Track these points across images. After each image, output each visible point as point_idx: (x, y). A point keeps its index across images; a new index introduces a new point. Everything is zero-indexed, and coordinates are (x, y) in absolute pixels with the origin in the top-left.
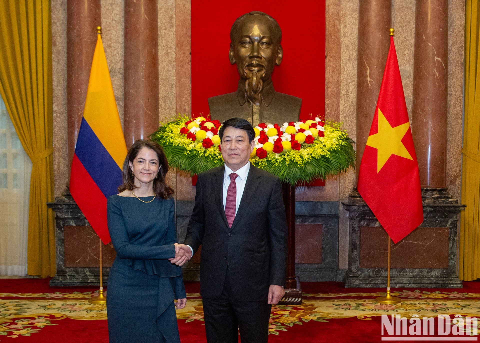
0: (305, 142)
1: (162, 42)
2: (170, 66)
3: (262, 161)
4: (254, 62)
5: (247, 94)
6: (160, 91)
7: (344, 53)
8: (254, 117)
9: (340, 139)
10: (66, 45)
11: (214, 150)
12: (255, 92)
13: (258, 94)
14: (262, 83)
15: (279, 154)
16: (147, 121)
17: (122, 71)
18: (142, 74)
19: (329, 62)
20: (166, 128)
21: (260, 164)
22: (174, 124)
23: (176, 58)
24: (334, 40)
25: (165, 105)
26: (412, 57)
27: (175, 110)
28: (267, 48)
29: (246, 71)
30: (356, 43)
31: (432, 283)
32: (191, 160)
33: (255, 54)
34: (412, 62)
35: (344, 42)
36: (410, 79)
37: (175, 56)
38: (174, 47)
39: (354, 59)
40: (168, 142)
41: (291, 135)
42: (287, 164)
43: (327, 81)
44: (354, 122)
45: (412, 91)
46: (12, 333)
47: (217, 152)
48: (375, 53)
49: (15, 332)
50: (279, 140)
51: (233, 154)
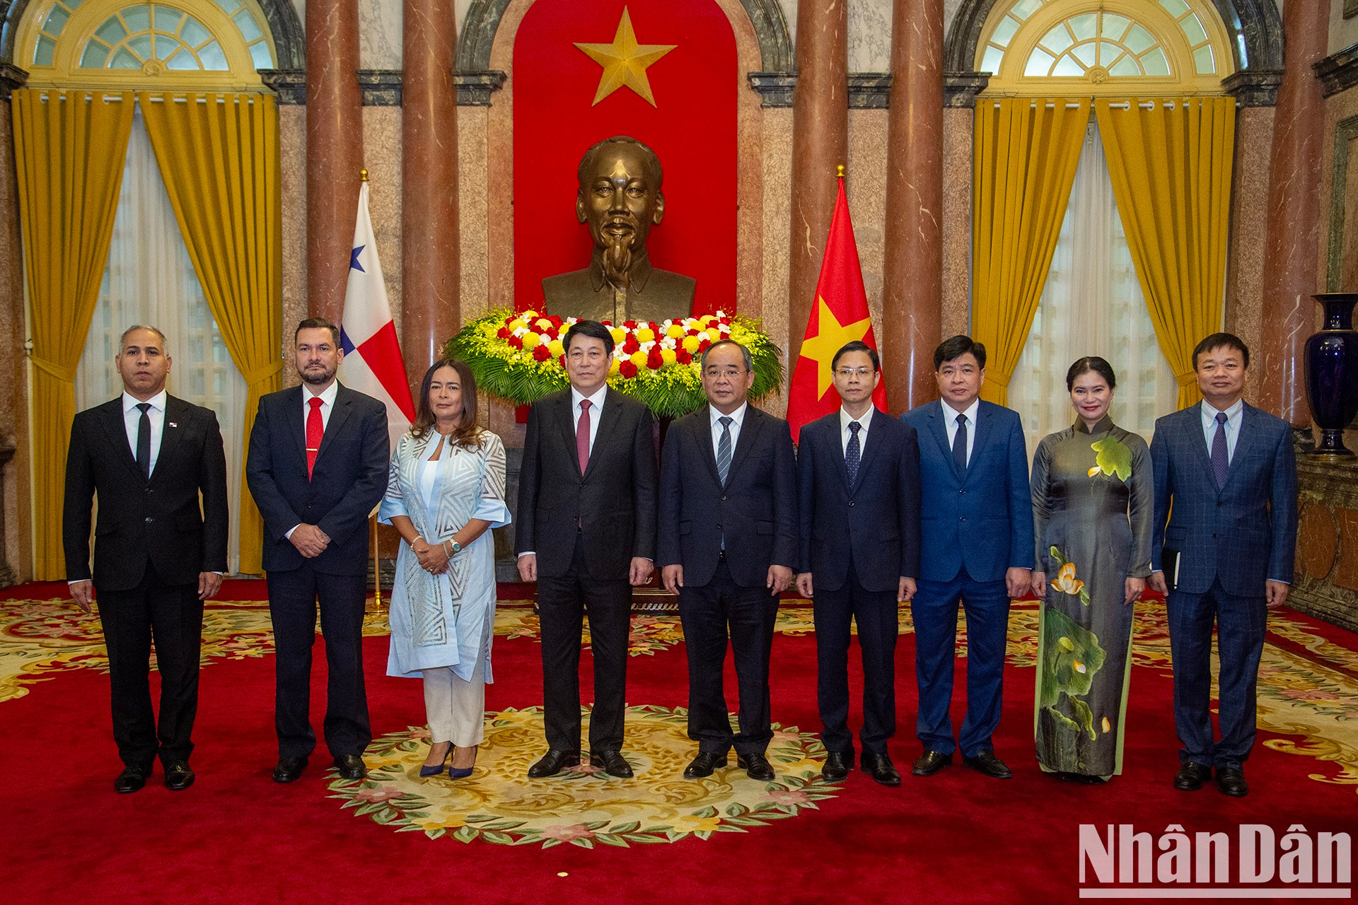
0: (699, 351)
1: (465, 184)
2: (478, 223)
3: (629, 383)
4: (617, 221)
5: (606, 273)
6: (463, 265)
7: (769, 201)
8: (616, 309)
9: (756, 346)
10: (305, 189)
11: (553, 365)
12: (619, 270)
13: (623, 272)
14: (629, 255)
15: (656, 371)
16: (440, 316)
17: (399, 233)
18: (432, 238)
19: (743, 216)
20: (474, 328)
21: (626, 386)
22: (487, 323)
23: (488, 210)
24: (752, 178)
25: (470, 289)
26: (882, 207)
27: (487, 297)
28: (639, 197)
29: (604, 235)
30: (788, 184)
32: (515, 381)
33: (619, 207)
34: (882, 216)
35: (768, 183)
36: (879, 245)
37: (487, 207)
38: (485, 193)
39: (785, 210)
40: (478, 352)
41: (676, 339)
42: (669, 386)
43: (740, 248)
44: (786, 316)
45: (882, 264)
46: (234, 654)
47: (557, 368)
48: (820, 200)
49: (238, 652)
50: (657, 349)
51: (584, 374)
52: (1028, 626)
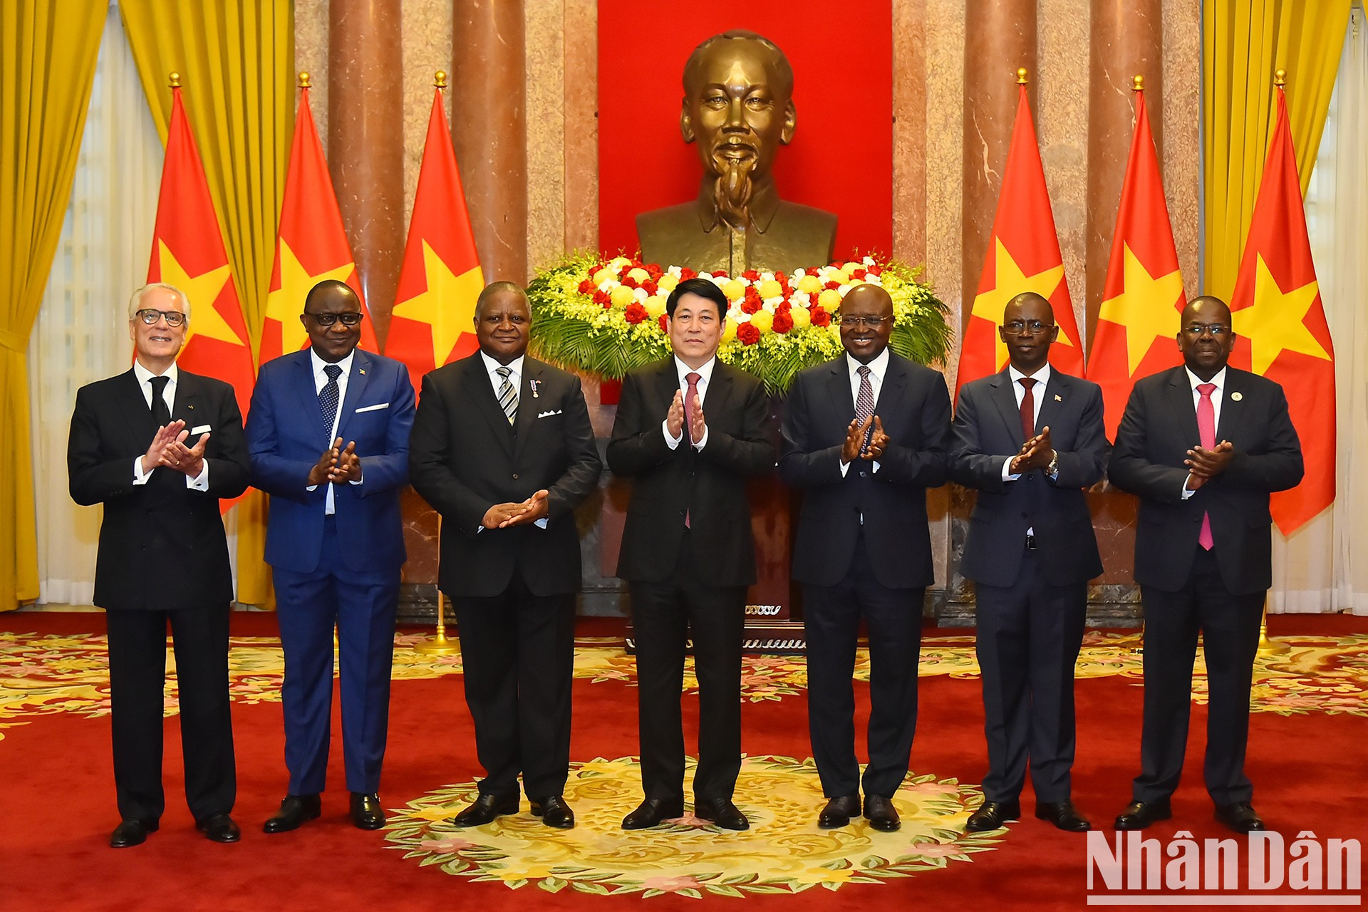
1: (534, 90)
2: (551, 142)
3: (749, 351)
4: (733, 140)
5: (719, 207)
6: (530, 197)
7: (934, 110)
8: (733, 256)
11: (650, 328)
12: (737, 203)
13: (742, 206)
14: (750, 184)
15: (784, 336)
16: (502, 264)
18: (491, 161)
19: (900, 130)
20: (548, 281)
21: (745, 355)
22: (563, 274)
23: (564, 124)
24: (913, 82)
25: (540, 229)
26: (1084, 119)
27: (563, 238)
28: (762, 109)
29: (717, 159)
30: (959, 90)
31: (1131, 617)
32: (602, 349)
33: (736, 123)
34: (1084, 130)
35: (932, 87)
36: (1080, 168)
37: (563, 120)
38: (561, 102)
39: (955, 123)
40: (554, 311)
41: (811, 294)
42: (801, 356)
43: (896, 172)
44: (957, 261)
45: (1084, 193)
46: (246, 699)
47: (656, 332)
48: (1001, 110)
49: (250, 696)
50: (785, 307)
51: (692, 341)
52: (1269, 667)
